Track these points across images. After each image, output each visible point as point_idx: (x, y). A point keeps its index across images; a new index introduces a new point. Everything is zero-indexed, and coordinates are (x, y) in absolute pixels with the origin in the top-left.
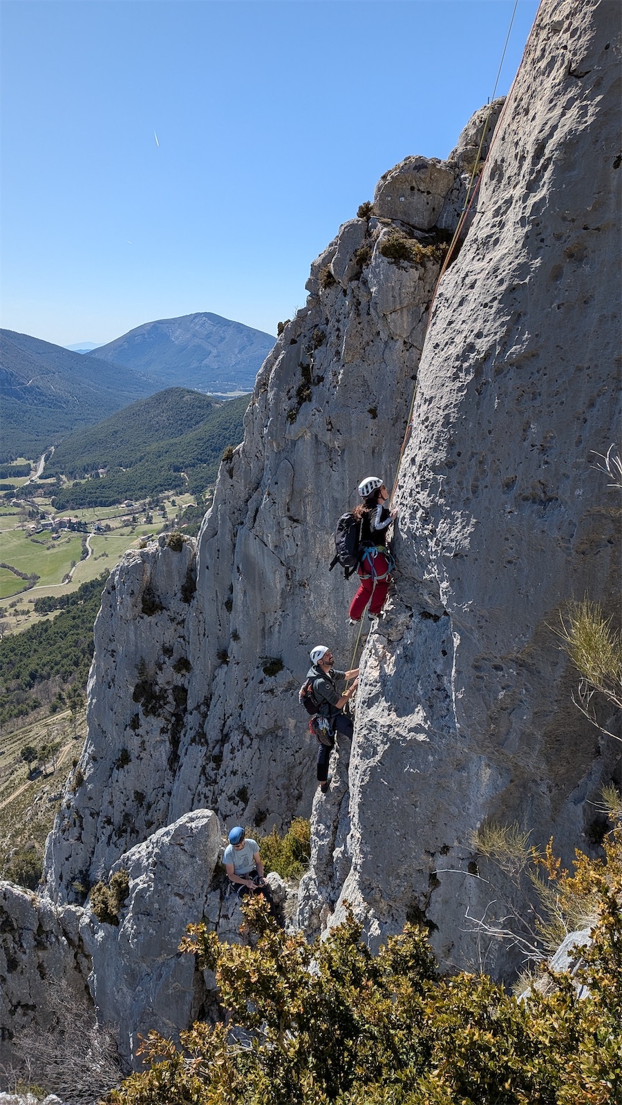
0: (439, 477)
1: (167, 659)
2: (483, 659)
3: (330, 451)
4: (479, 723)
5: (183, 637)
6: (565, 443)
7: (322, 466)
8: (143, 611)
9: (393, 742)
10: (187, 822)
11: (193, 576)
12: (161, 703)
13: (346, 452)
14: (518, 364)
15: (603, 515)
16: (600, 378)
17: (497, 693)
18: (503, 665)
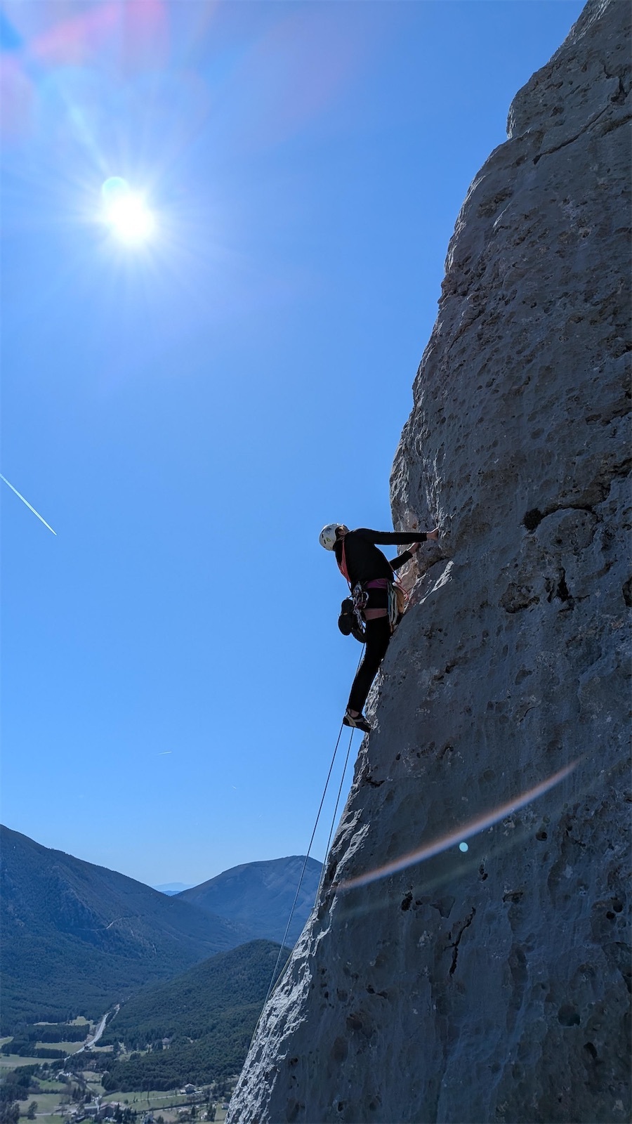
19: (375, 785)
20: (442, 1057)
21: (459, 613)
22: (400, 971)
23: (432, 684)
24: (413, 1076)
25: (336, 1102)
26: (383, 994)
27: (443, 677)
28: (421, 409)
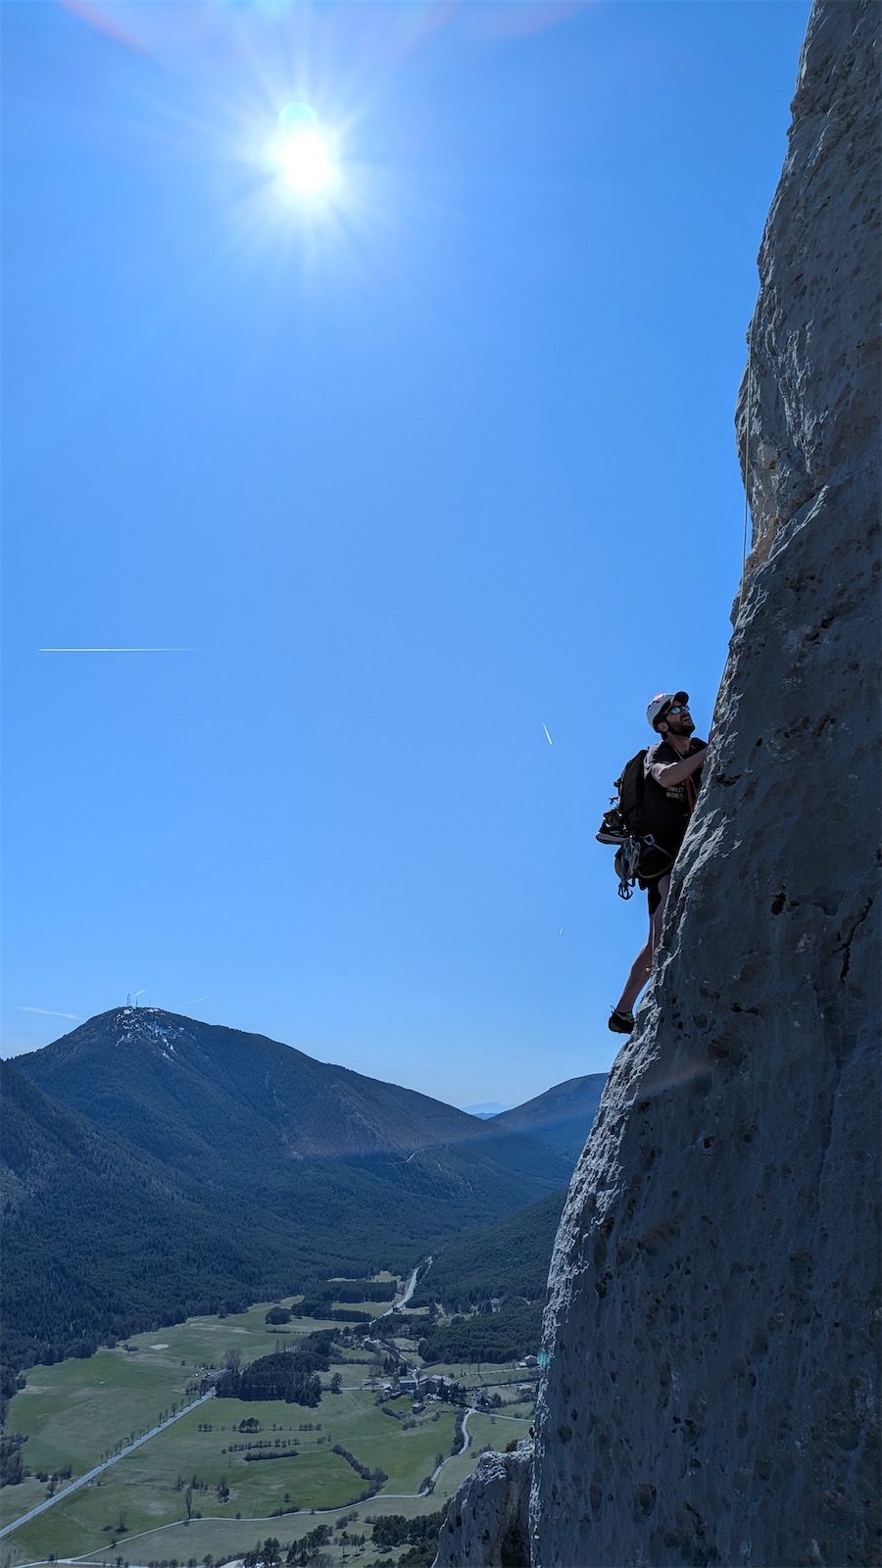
19: (728, 783)
20: (835, 1068)
21: (837, 548)
22: (774, 982)
23: (803, 645)
24: (798, 1094)
25: (700, 1139)
26: (754, 1011)
27: (818, 635)
28: (771, 287)
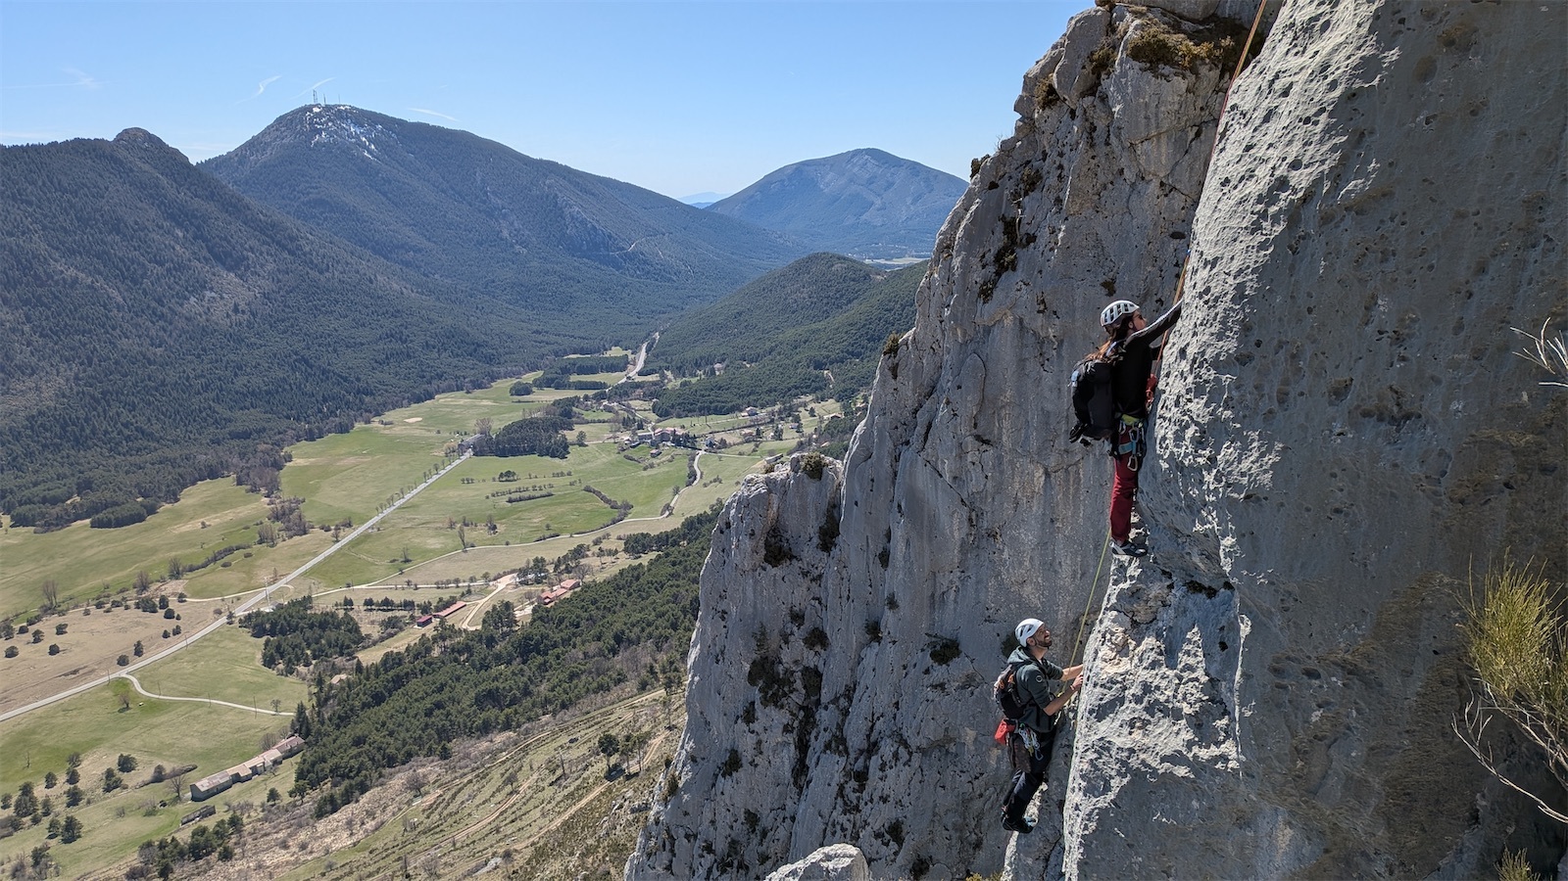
0: (1224, 378)
1: (795, 629)
2: (1288, 658)
3: (1041, 342)
4: (1277, 757)
5: (818, 599)
6: (1436, 328)
7: (1028, 363)
8: (766, 560)
9: (1136, 775)
10: (821, 860)
11: (836, 515)
12: (786, 689)
13: (1065, 344)
14: (1359, 208)
15: (1497, 443)
16: (1497, 229)
17: (1309, 711)
18: (1321, 671)
25: (1421, 118)
26: (1496, 1)
